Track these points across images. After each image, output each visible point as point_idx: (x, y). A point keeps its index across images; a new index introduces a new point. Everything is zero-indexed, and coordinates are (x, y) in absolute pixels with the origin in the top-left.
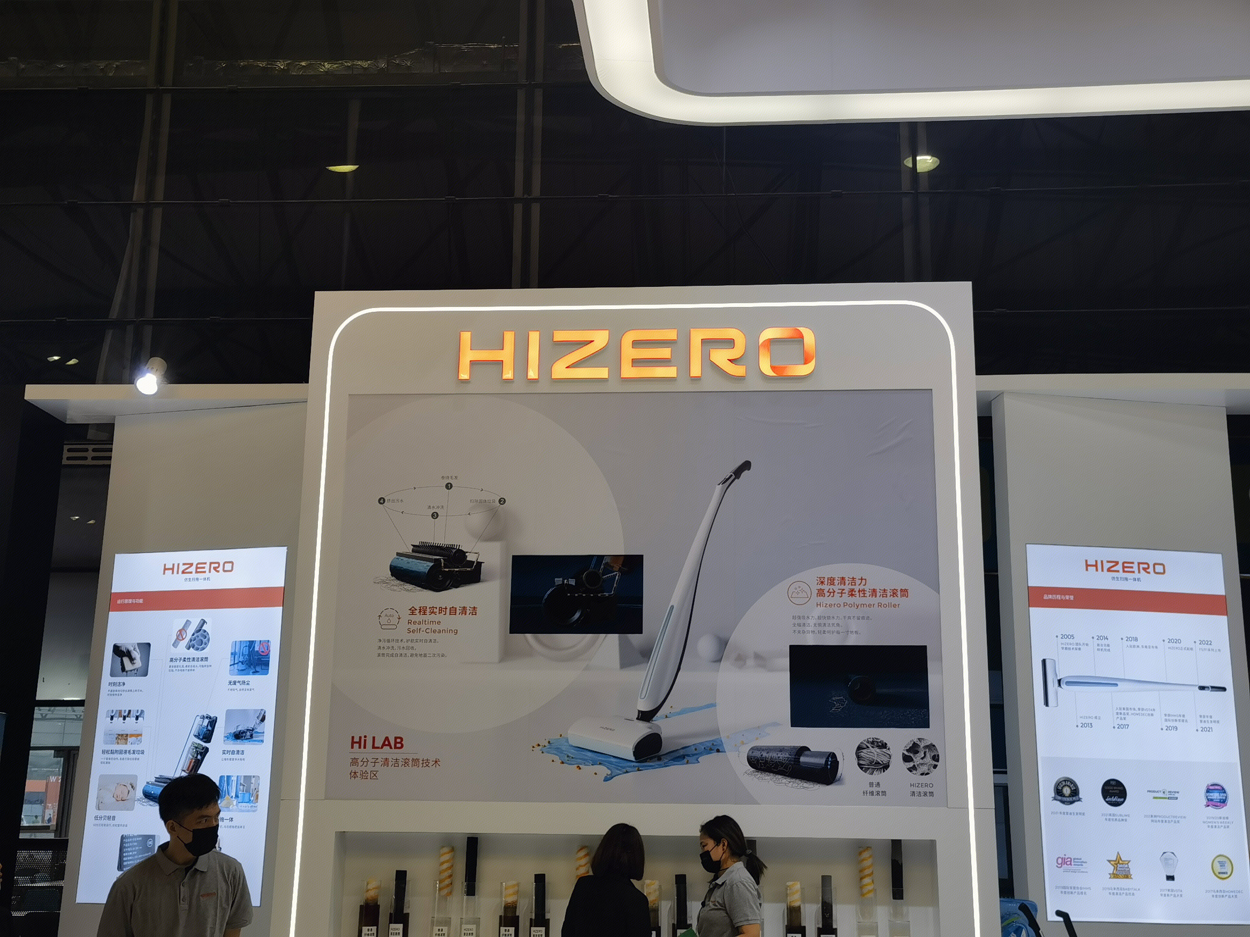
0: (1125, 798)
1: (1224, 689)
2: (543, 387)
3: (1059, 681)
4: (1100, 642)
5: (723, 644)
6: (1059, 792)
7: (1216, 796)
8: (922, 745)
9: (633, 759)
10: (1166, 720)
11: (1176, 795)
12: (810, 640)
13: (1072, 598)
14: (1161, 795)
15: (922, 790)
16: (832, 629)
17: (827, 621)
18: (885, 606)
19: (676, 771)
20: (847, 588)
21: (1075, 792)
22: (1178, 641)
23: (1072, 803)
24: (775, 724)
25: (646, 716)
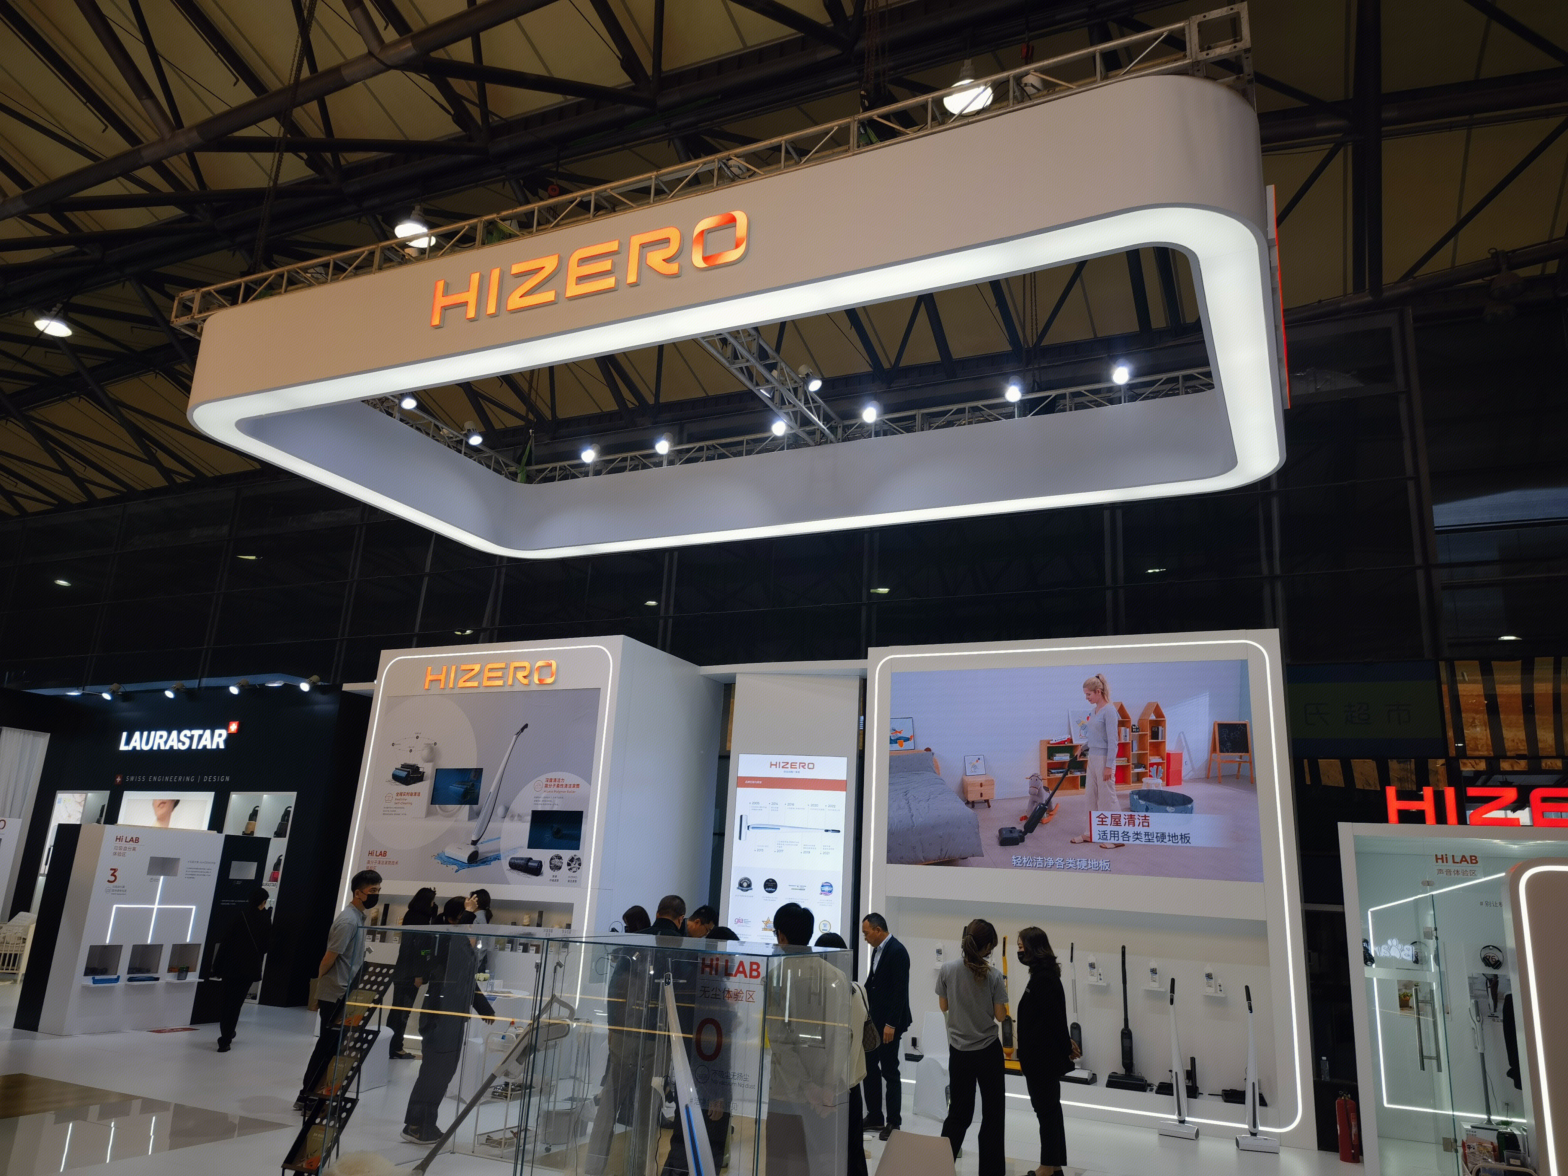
0: (776, 888)
1: (839, 831)
2: (456, 691)
3: (748, 827)
4: (773, 806)
5: (507, 809)
6: (741, 885)
7: (827, 889)
8: (575, 858)
9: (467, 862)
10: (804, 848)
11: (804, 888)
12: (540, 808)
13: (761, 782)
14: (796, 888)
15: (573, 879)
16: (548, 803)
17: (547, 799)
18: (570, 792)
19: (482, 868)
20: (556, 783)
21: (749, 885)
22: (816, 805)
23: (747, 890)
24: (521, 847)
25: (474, 843)
